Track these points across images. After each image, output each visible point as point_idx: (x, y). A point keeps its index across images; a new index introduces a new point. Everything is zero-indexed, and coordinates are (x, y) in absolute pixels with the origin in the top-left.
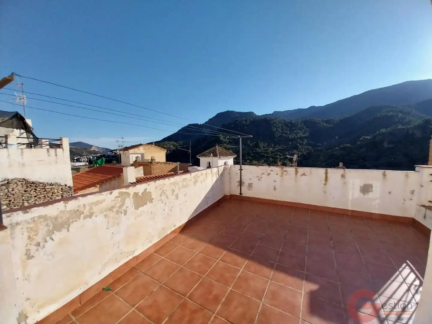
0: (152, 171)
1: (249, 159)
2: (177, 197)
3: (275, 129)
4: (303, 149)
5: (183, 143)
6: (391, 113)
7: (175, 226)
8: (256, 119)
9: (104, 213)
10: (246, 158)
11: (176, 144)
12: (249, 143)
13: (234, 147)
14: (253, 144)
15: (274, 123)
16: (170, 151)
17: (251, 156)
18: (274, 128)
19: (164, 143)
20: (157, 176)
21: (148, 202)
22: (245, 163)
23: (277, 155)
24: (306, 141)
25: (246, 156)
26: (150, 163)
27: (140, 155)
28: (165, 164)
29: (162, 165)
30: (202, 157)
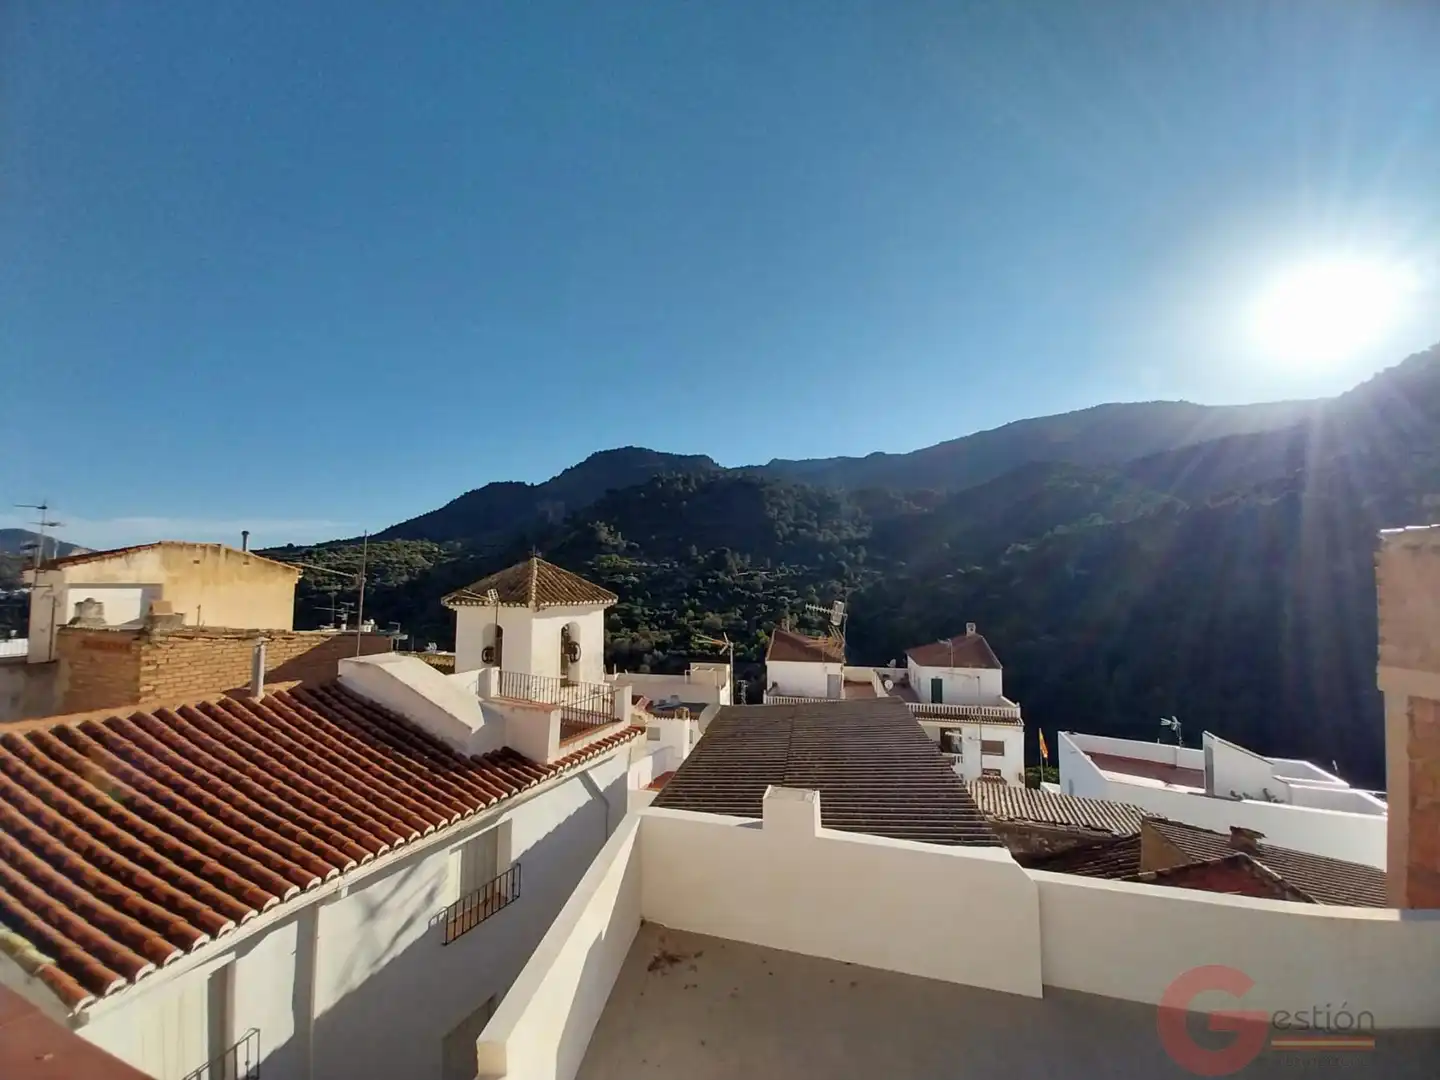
0: (143, 679)
1: (693, 607)
3: (776, 511)
4: (856, 576)
5: (462, 547)
6: (1077, 485)
8: (716, 477)
10: (685, 602)
11: (436, 549)
12: (695, 553)
13: (645, 564)
14: (706, 556)
15: (772, 494)
16: (408, 573)
17: (701, 598)
18: (771, 510)
19: (390, 545)
20: (173, 710)
22: (682, 619)
23: (782, 593)
24: (863, 553)
25: (685, 598)
26: (137, 639)
27: (138, 592)
28: (239, 639)
29: (217, 647)
30: (461, 604)
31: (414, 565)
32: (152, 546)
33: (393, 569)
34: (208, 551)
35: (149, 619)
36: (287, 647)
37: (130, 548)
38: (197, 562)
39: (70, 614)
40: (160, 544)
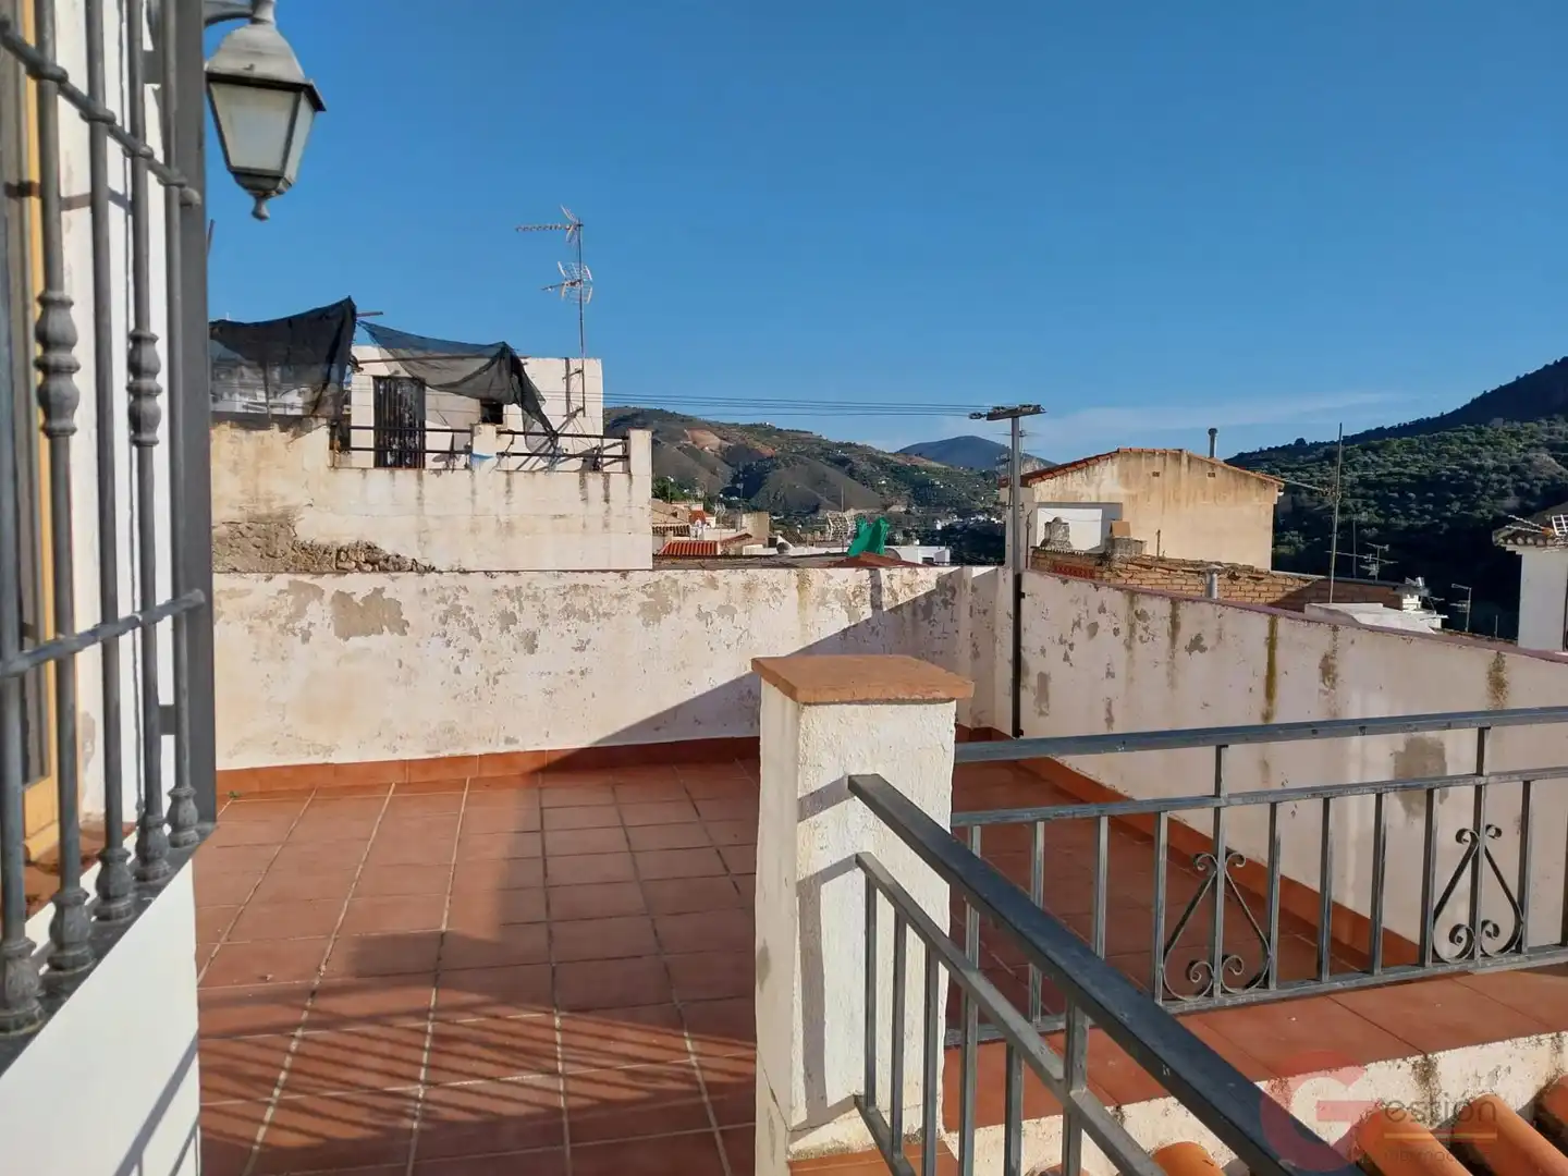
2: (530, 643)
7: (508, 741)
9: (247, 622)
21: (385, 628)
26: (1100, 565)
27: (1097, 514)
28: (1199, 572)
29: (1176, 581)
30: (1526, 543)
31: (1531, 475)
32: (1110, 456)
33: (1486, 483)
34: (1168, 458)
35: (1110, 541)
36: (1254, 590)
37: (1090, 459)
38: (1157, 474)
39: (1040, 536)
40: (1118, 452)
